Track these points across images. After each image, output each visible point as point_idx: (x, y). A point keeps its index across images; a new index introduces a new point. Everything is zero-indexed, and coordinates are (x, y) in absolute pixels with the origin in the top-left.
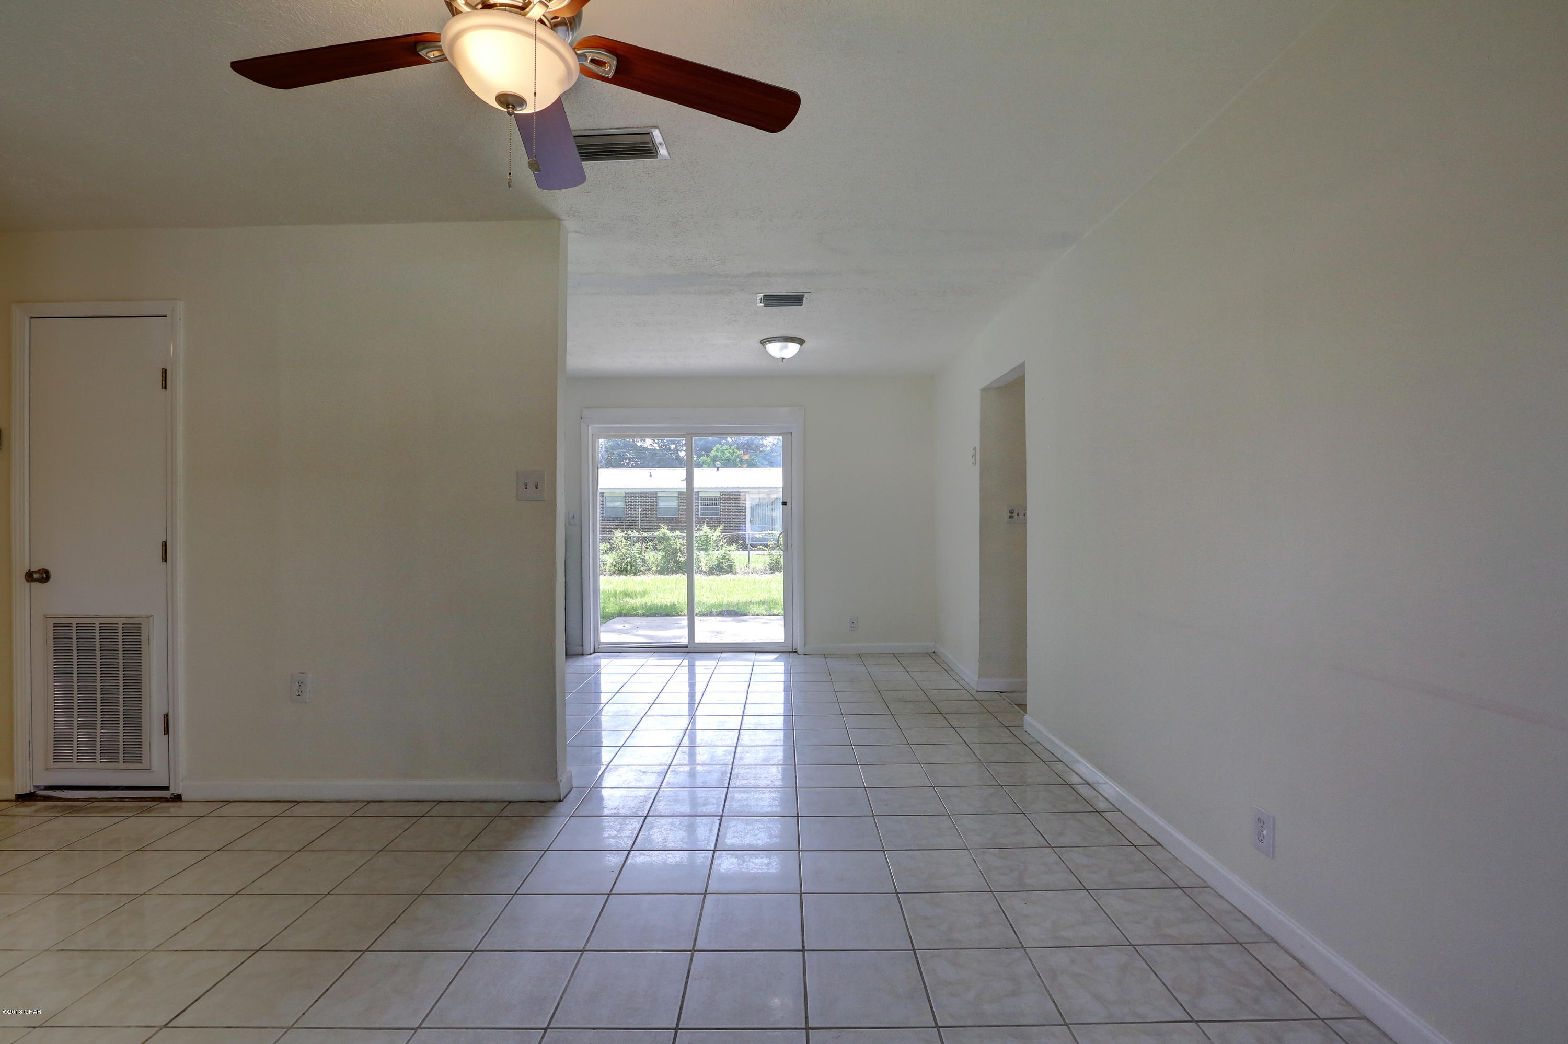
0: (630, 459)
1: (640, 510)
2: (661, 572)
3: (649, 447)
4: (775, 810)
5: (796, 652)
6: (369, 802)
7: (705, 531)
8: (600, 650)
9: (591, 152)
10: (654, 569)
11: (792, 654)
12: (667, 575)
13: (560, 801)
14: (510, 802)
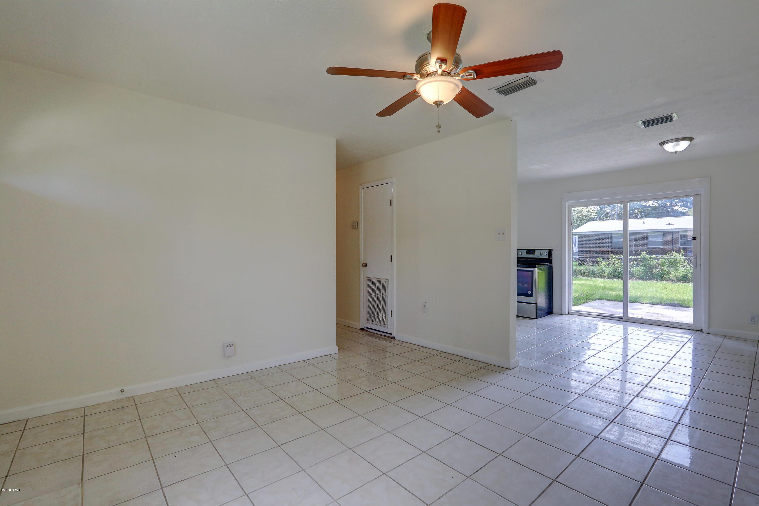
0: (637, 214)
1: (634, 243)
2: (641, 278)
3: (651, 206)
4: (613, 401)
5: (702, 331)
6: (444, 352)
7: (675, 255)
8: (571, 313)
9: (509, 91)
10: (638, 276)
11: (698, 332)
12: (645, 280)
13: (510, 369)
14: (490, 364)
